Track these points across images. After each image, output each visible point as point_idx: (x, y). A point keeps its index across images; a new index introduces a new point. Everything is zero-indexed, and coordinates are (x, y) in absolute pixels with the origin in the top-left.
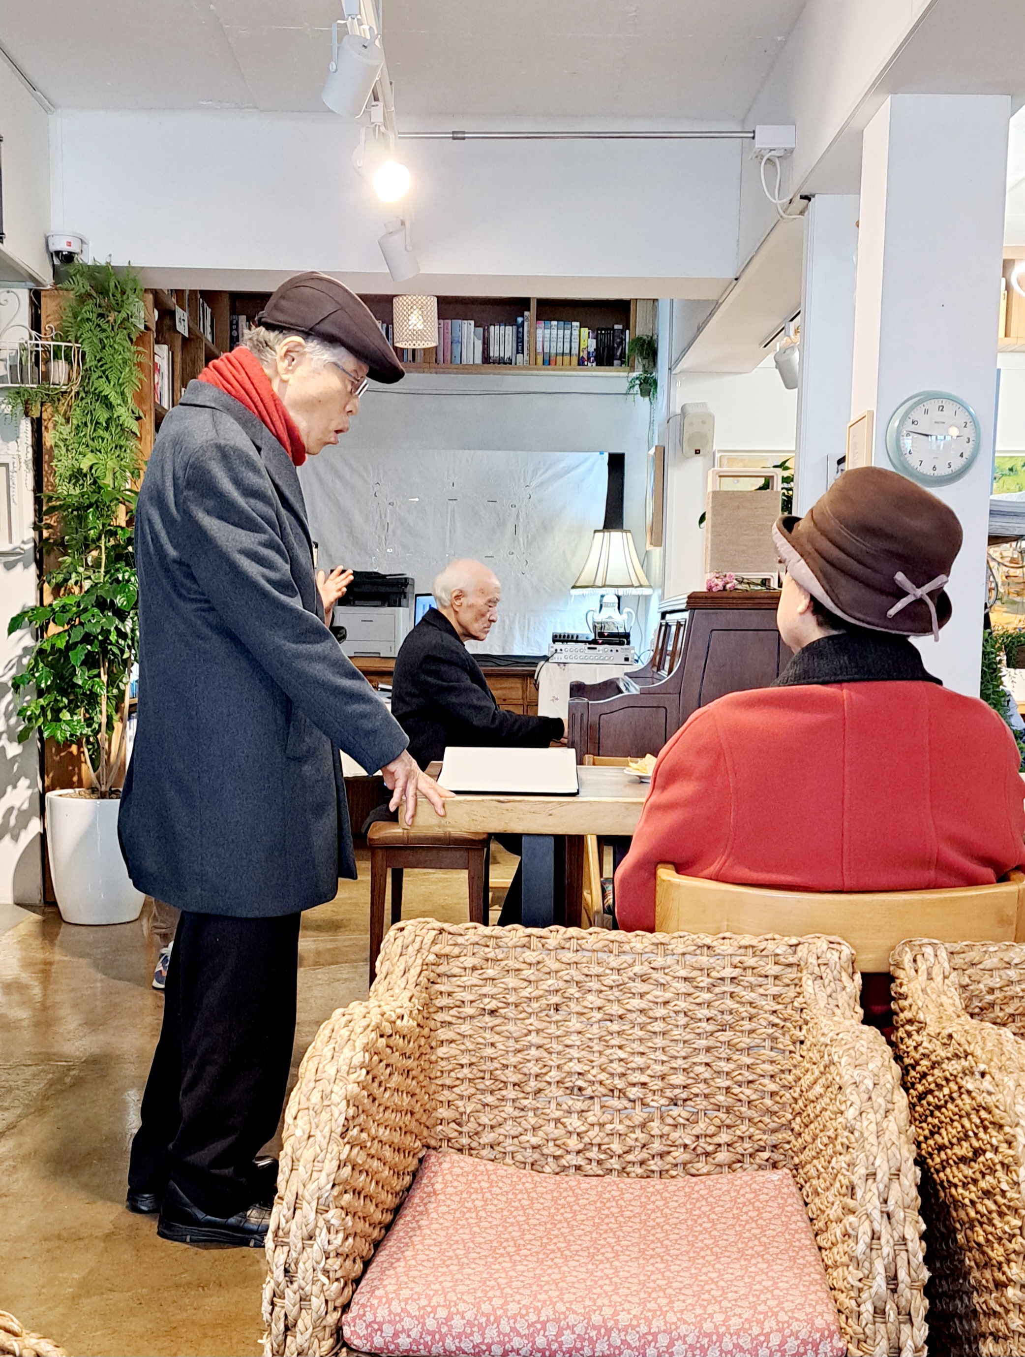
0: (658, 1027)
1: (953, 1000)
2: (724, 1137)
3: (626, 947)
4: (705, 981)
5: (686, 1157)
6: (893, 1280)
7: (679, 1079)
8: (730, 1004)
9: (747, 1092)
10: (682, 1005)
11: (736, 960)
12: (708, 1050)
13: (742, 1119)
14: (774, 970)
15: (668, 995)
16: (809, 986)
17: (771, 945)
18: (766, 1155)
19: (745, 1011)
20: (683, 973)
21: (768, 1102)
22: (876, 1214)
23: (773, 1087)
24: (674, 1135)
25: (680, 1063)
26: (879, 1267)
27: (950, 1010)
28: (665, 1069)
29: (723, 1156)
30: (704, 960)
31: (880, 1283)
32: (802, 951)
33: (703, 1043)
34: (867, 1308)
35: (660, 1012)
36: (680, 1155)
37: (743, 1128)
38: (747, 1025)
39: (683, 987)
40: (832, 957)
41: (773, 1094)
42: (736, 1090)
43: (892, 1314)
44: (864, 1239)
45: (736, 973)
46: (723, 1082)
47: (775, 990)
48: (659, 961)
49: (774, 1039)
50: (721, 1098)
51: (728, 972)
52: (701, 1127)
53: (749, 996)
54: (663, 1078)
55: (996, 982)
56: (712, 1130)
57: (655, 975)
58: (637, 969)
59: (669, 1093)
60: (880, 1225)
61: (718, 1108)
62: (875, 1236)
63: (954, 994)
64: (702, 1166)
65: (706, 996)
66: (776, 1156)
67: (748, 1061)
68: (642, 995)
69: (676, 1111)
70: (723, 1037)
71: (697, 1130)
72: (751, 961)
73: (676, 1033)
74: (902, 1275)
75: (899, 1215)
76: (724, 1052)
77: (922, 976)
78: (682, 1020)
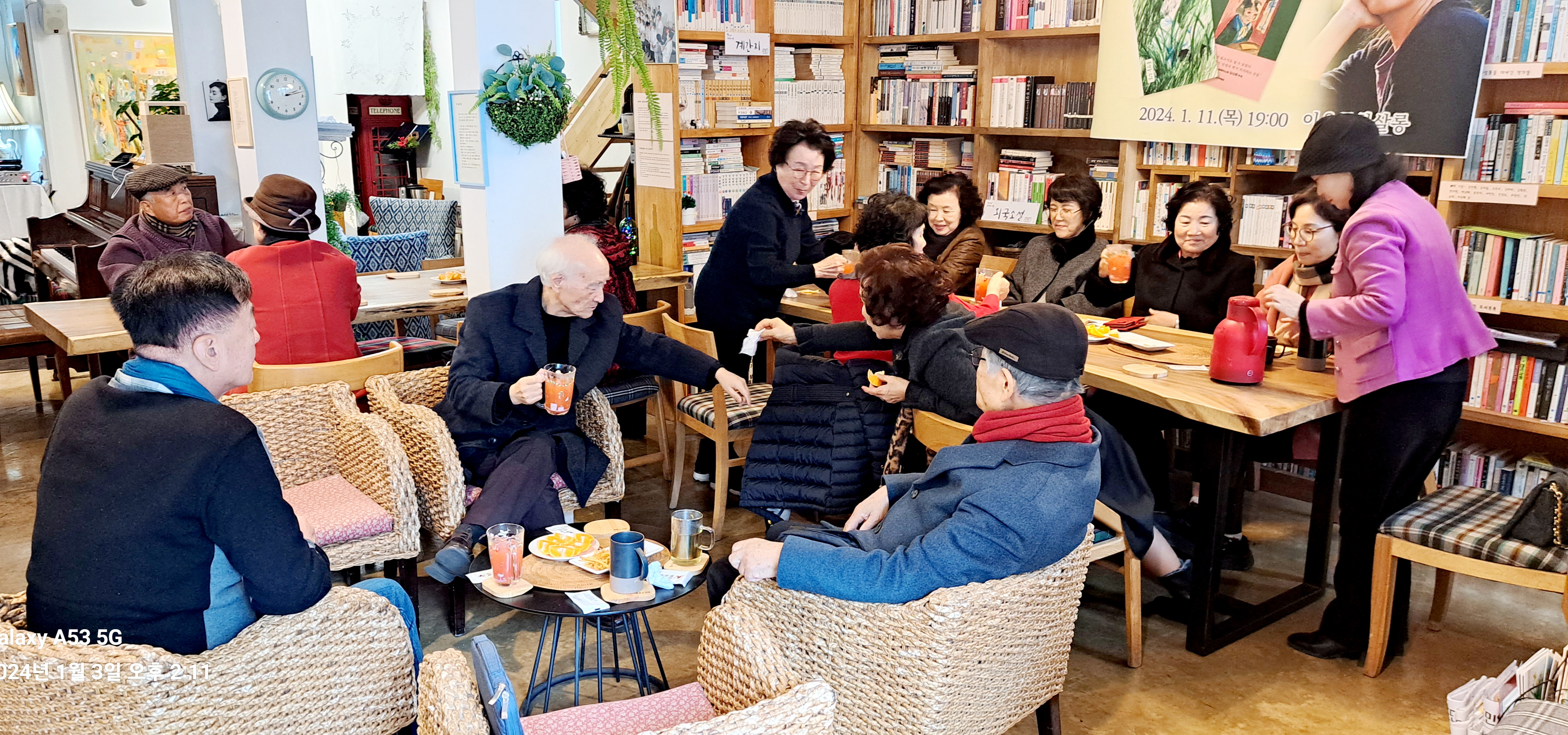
0: (272, 430)
1: (395, 398)
2: (308, 467)
3: (251, 400)
4: (289, 408)
5: (294, 478)
6: (406, 492)
7: (284, 449)
8: (302, 415)
9: (314, 448)
10: (281, 419)
11: (301, 397)
12: (295, 435)
13: (314, 458)
14: (319, 399)
15: (274, 417)
16: (337, 403)
17: (315, 389)
18: (326, 470)
19: (309, 417)
20: (279, 406)
21: (324, 450)
22: (399, 474)
23: (326, 444)
24: (287, 471)
25: (284, 442)
26: (402, 490)
27: (395, 402)
28: (278, 446)
29: (308, 475)
30: (287, 400)
31: (403, 494)
32: (330, 390)
33: (293, 433)
34: (399, 504)
35: (272, 424)
36: (290, 478)
37: (315, 462)
38: (311, 422)
39: (280, 412)
40: (344, 390)
41: (326, 447)
42: (310, 448)
43: (408, 504)
44: (395, 483)
45: (302, 403)
46: (304, 446)
47: (320, 407)
48: (268, 403)
49: (323, 425)
50: (304, 453)
51: (299, 403)
52: (298, 465)
53: (309, 411)
54: (278, 450)
55: (406, 387)
56: (302, 466)
57: (267, 409)
58: (258, 408)
59: (281, 455)
60: (400, 477)
61: (303, 456)
62: (399, 481)
63: (394, 395)
64: (301, 481)
65: (291, 414)
66: (331, 470)
67: (313, 436)
68: (262, 419)
69: (285, 462)
70: (301, 429)
71: (296, 467)
72: (308, 397)
73: (281, 431)
74: (409, 491)
75: (405, 472)
76: (303, 435)
77: (381, 391)
78: (282, 425)
